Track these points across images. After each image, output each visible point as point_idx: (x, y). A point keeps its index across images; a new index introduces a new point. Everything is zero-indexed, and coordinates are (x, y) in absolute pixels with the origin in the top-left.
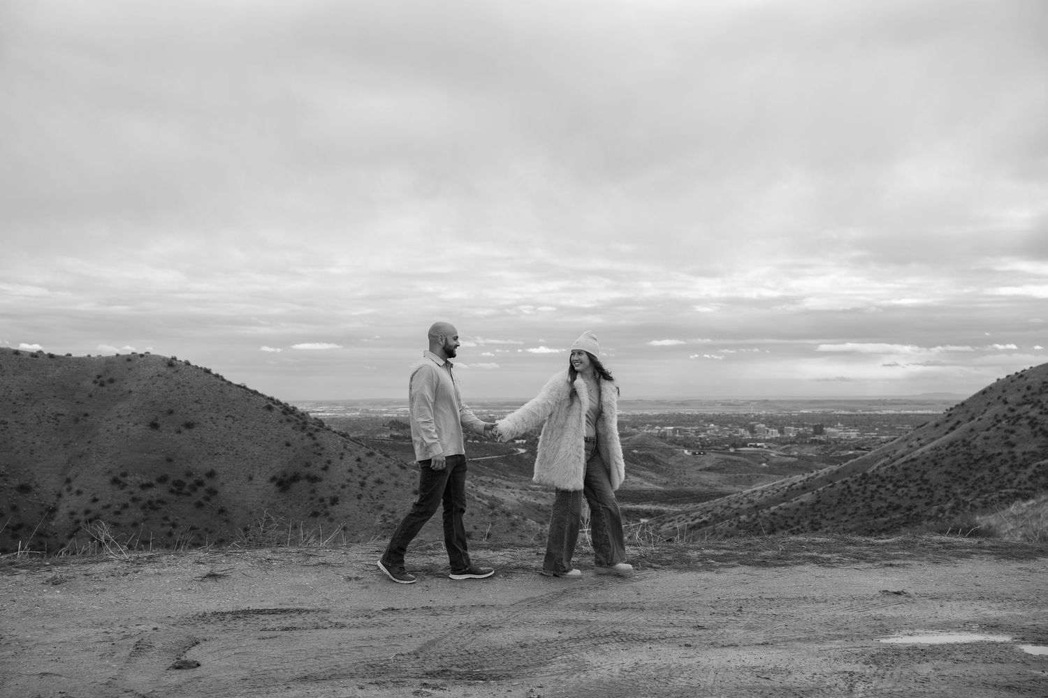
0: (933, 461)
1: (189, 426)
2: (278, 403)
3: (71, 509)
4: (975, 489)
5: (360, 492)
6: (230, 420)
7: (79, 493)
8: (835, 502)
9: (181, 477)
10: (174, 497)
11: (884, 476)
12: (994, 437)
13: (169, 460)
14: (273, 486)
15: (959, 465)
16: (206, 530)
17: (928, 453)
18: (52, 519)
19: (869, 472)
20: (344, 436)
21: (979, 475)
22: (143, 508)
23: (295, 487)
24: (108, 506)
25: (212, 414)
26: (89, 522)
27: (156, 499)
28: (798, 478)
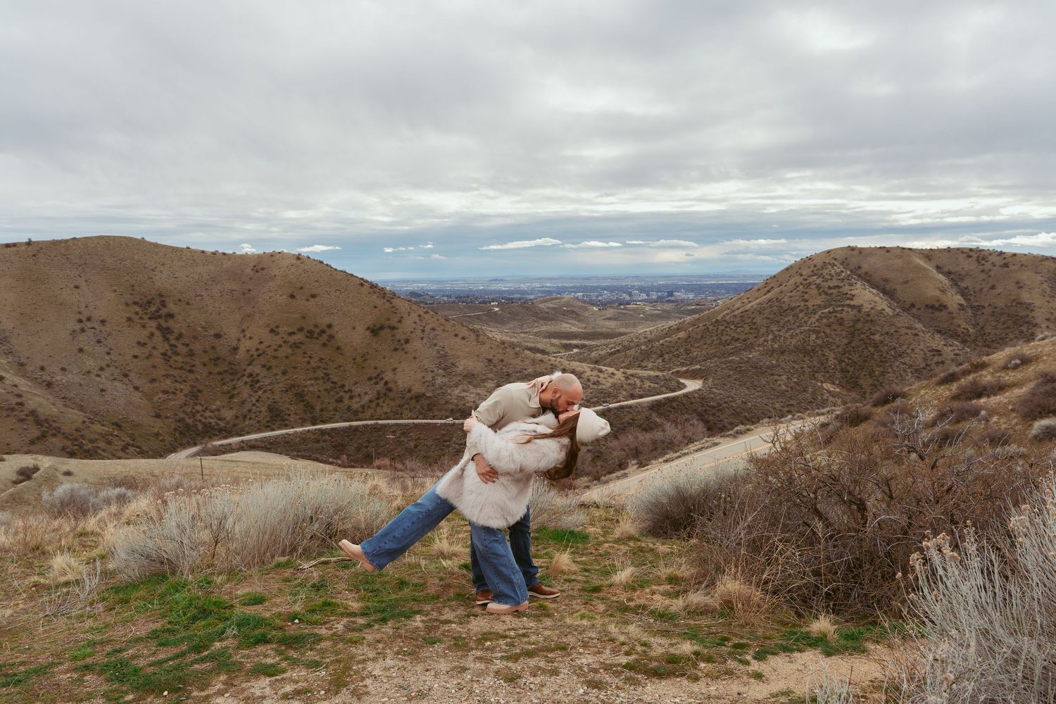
0: (758, 311)
1: (313, 296)
2: (367, 281)
3: (248, 348)
4: (784, 328)
5: (422, 335)
6: (338, 293)
7: (251, 338)
8: (699, 337)
9: (312, 328)
10: (309, 340)
11: (729, 321)
12: (796, 296)
13: (304, 318)
14: (368, 332)
15: (775, 313)
16: (330, 360)
17: (755, 307)
18: (237, 354)
19: (719, 318)
20: (409, 301)
21: (786, 319)
22: (291, 347)
23: (382, 333)
24: (270, 346)
25: (327, 289)
26: (259, 355)
27: (298, 341)
28: (672, 323)
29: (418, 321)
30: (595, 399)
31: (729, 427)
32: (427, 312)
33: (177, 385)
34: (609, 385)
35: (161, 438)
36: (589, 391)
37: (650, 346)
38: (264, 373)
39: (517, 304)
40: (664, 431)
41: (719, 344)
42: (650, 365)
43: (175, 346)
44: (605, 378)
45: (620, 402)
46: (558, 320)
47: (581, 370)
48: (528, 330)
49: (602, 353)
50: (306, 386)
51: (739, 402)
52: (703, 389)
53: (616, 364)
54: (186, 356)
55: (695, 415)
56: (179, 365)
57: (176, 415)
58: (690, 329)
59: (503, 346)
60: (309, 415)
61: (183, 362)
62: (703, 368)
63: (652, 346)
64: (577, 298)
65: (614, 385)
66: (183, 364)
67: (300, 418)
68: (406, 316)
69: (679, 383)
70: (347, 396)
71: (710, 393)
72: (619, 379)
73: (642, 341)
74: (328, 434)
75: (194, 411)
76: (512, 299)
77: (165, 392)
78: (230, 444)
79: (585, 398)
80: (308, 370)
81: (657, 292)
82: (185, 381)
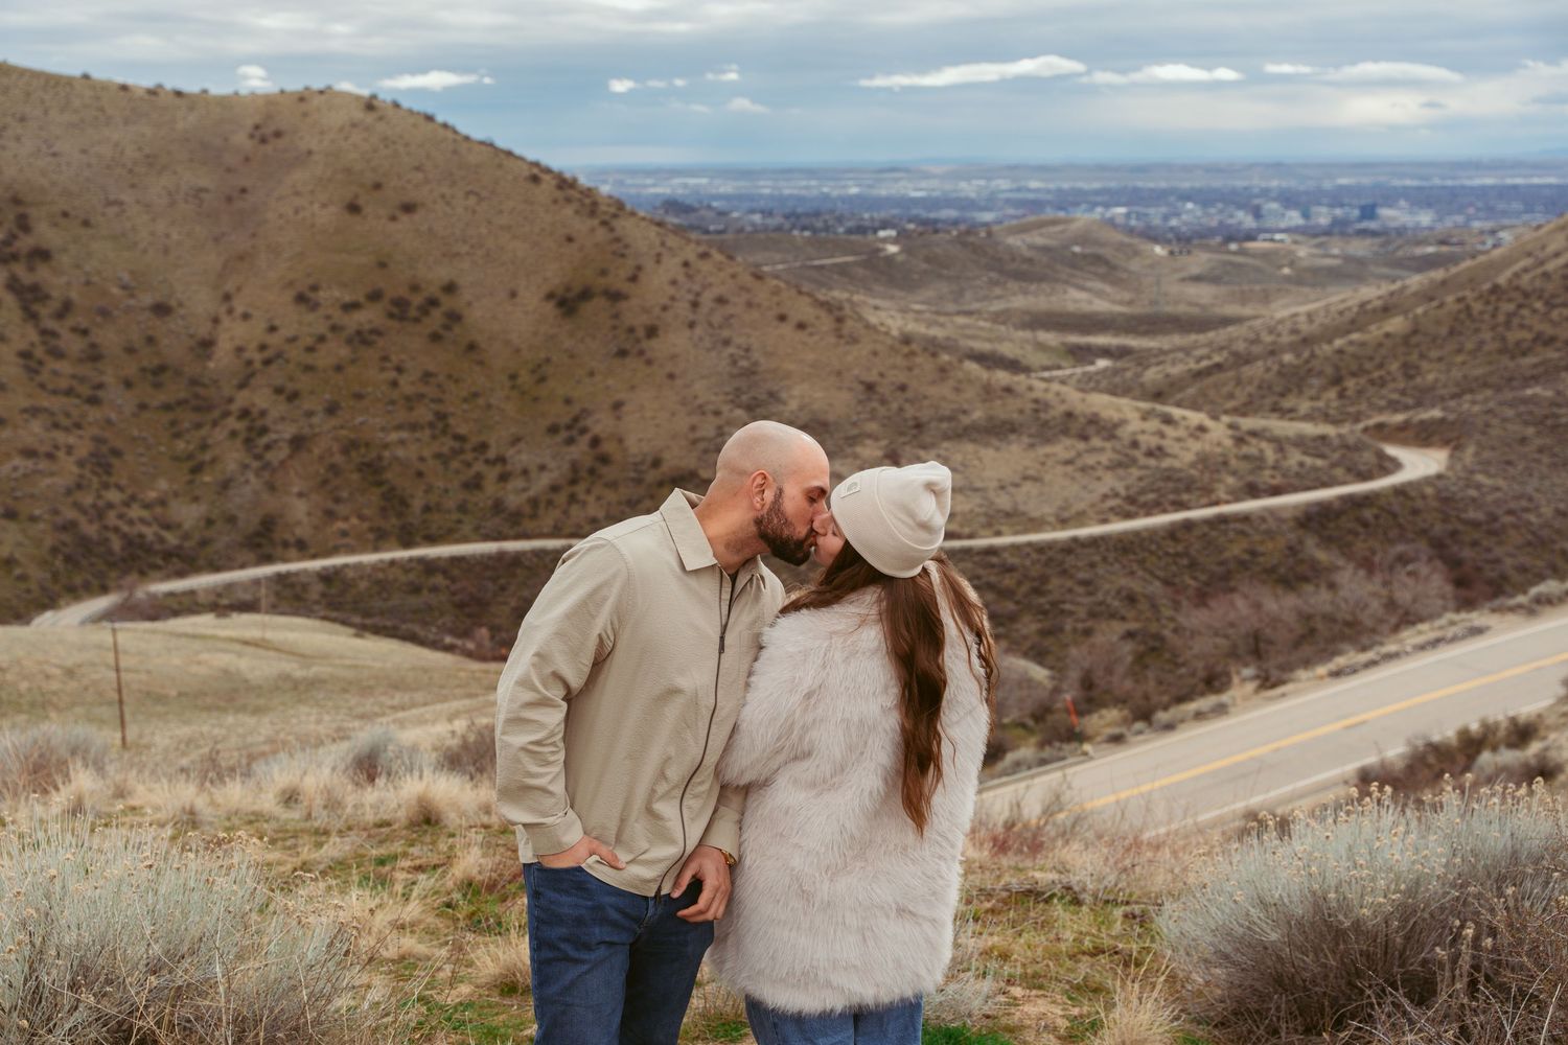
1: (409, 208)
2: (548, 171)
3: (238, 342)
5: (691, 317)
6: (472, 200)
7: (246, 317)
8: (1444, 331)
9: (403, 292)
10: (395, 324)
11: (1529, 288)
14: (550, 308)
16: (450, 377)
18: (209, 357)
19: (1502, 280)
20: (659, 224)
22: (349, 341)
23: (587, 308)
24: (293, 340)
25: (445, 190)
26: (267, 362)
27: (367, 327)
28: (1370, 292)
29: (681, 278)
30: (1151, 496)
31: (1516, 577)
32: (704, 256)
33: (61, 437)
34: (1189, 457)
35: (18, 571)
36: (1135, 472)
37: (1306, 354)
38: (277, 408)
39: (947, 237)
40: (1332, 586)
41: (1501, 352)
42: (1305, 406)
43: (54, 334)
44: (1179, 440)
45: (1216, 503)
46: (1056, 280)
47: (1116, 416)
48: (976, 306)
49: (1176, 370)
50: (386, 446)
51: (1547, 511)
52: (1450, 474)
53: (1212, 402)
54: (81, 361)
55: (1422, 546)
56: (64, 384)
57: (56, 512)
58: (1420, 310)
59: (906, 350)
60: (394, 521)
61: (74, 377)
62: (1451, 417)
63: (1313, 356)
64: (1111, 223)
65: (1203, 460)
66: (74, 383)
67: (371, 530)
68: (649, 264)
69: (1381, 456)
70: (492, 474)
71: (1468, 486)
72: (1219, 444)
73: (1286, 339)
74: (445, 572)
75: (101, 503)
76: (936, 221)
77: (29, 453)
78: (192, 593)
79: (1123, 492)
80: (393, 402)
81: (1331, 206)
82: (78, 426)
